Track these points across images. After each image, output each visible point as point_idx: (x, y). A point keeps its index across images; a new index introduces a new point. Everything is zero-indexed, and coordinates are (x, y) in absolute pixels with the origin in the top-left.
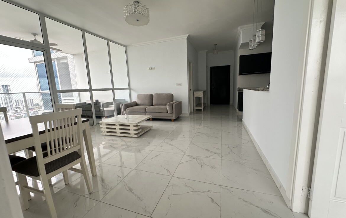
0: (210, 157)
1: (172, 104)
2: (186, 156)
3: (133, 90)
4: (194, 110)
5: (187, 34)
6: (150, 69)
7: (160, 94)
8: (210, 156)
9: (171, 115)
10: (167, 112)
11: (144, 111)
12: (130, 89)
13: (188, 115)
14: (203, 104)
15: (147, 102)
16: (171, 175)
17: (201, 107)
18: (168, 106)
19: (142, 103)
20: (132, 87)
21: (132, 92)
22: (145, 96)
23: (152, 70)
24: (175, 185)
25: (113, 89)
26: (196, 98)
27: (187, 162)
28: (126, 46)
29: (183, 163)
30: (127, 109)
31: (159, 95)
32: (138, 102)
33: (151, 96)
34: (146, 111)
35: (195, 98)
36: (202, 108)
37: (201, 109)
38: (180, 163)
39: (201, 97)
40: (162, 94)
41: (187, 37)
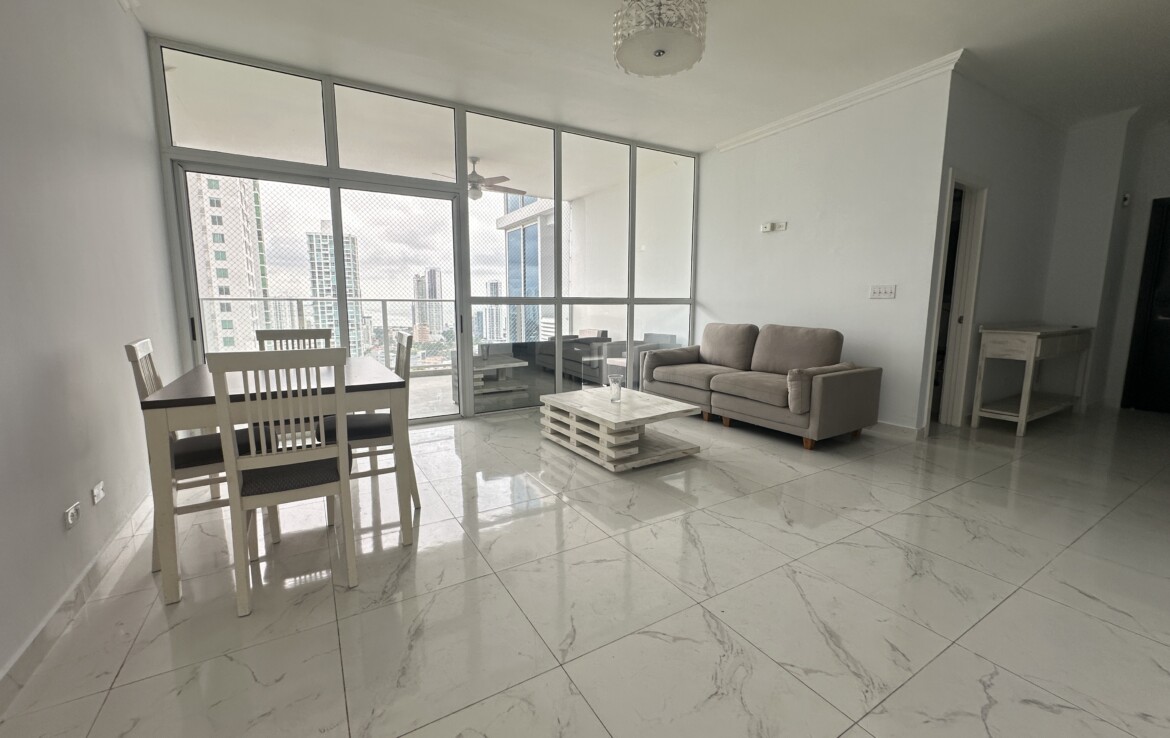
0: (804, 677)
1: (811, 377)
2: (701, 611)
3: (704, 307)
4: (968, 419)
5: (956, 48)
6: (768, 229)
7: (783, 328)
8: (807, 672)
9: (801, 420)
10: (787, 407)
11: (702, 385)
12: (693, 302)
13: (912, 438)
14: (1034, 394)
15: (730, 353)
16: (564, 657)
17: (1017, 410)
18: (791, 381)
19: (715, 357)
20: (701, 296)
21: (700, 313)
22: (730, 331)
23: (774, 234)
24: (530, 704)
25: (631, 301)
26: (989, 361)
27: (675, 639)
28: (697, 156)
29: (654, 634)
30: (656, 369)
31: (777, 331)
32: (705, 351)
33: (752, 333)
34: (712, 387)
35: (982, 363)
36: (1022, 419)
37: (1016, 423)
38: (646, 629)
39: (1024, 363)
40: (793, 329)
41: (952, 67)
